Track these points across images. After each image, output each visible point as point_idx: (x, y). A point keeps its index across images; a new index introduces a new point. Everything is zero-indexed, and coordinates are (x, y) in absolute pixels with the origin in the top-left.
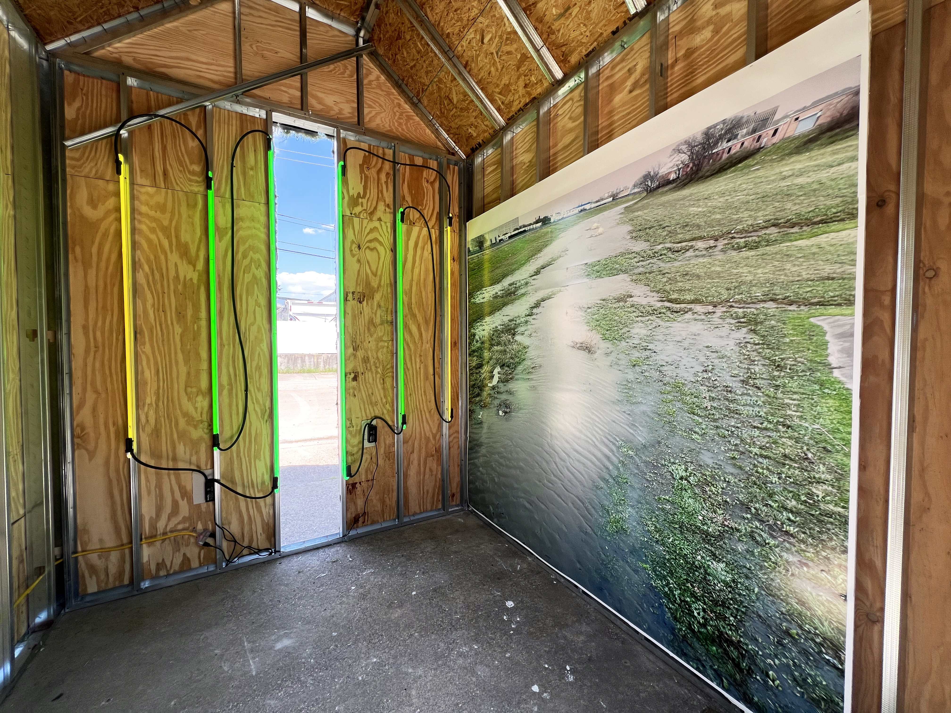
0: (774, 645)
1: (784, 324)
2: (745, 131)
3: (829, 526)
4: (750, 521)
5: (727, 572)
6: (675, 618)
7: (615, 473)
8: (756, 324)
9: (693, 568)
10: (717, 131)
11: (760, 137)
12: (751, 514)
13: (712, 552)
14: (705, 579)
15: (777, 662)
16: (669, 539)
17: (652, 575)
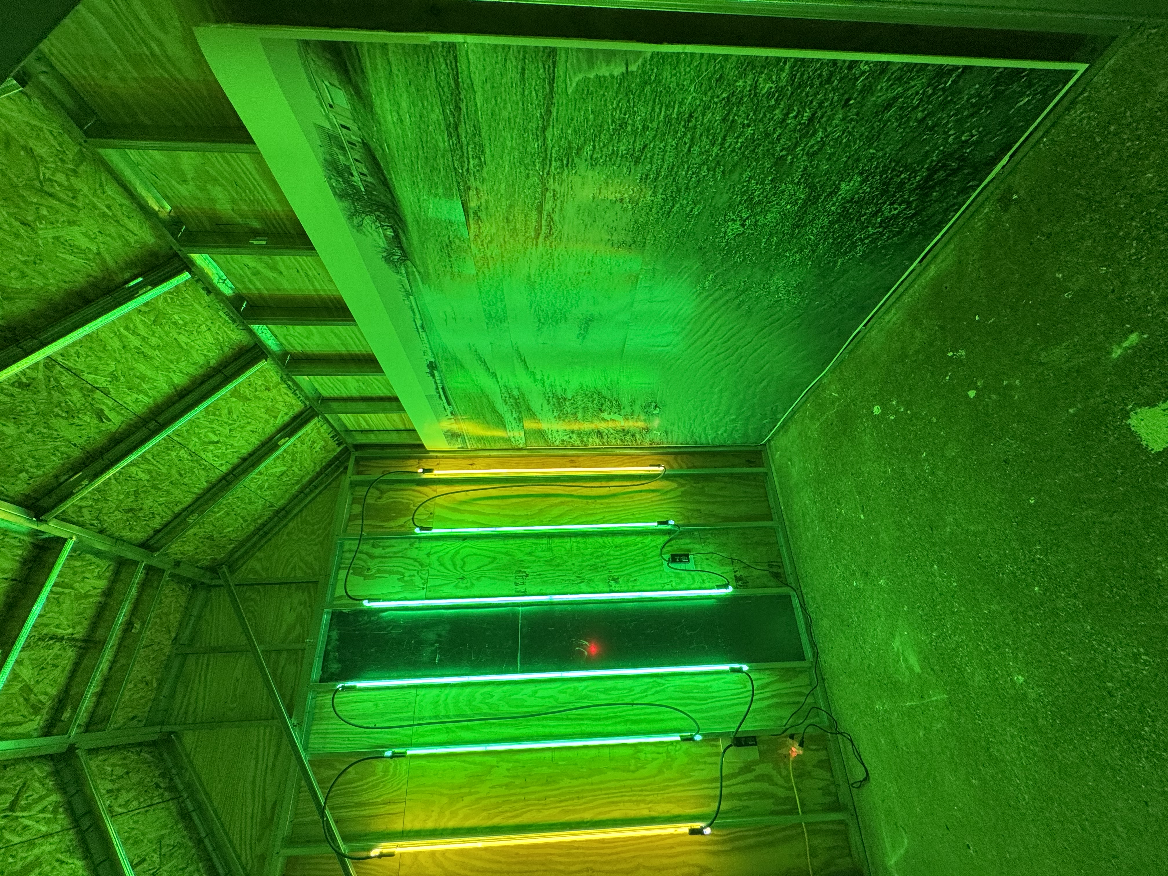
0: (933, 134)
1: (572, 120)
2: (341, 157)
3: (805, 77)
4: (795, 156)
5: (851, 180)
6: (899, 233)
7: (733, 293)
8: (570, 148)
9: (844, 215)
10: (339, 186)
11: (349, 143)
12: (787, 155)
13: (828, 195)
14: (857, 202)
15: (952, 132)
16: (810, 239)
17: (850, 256)
